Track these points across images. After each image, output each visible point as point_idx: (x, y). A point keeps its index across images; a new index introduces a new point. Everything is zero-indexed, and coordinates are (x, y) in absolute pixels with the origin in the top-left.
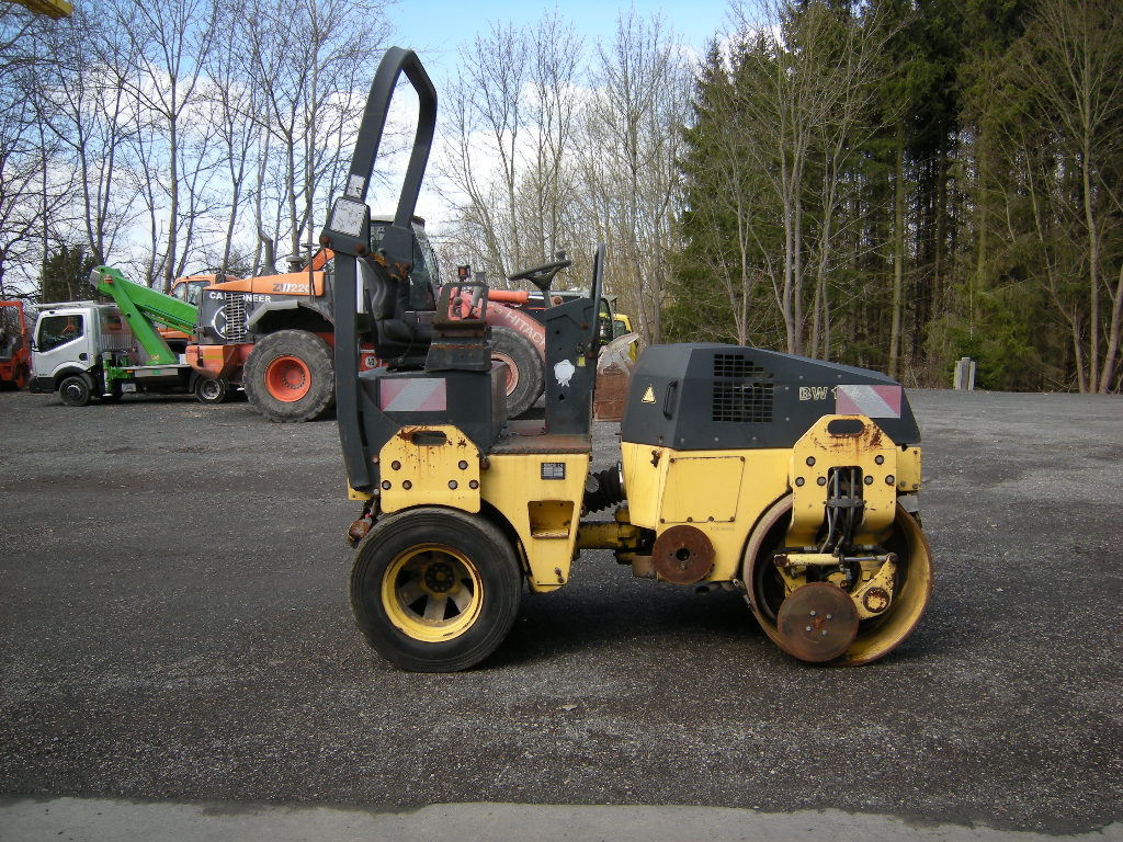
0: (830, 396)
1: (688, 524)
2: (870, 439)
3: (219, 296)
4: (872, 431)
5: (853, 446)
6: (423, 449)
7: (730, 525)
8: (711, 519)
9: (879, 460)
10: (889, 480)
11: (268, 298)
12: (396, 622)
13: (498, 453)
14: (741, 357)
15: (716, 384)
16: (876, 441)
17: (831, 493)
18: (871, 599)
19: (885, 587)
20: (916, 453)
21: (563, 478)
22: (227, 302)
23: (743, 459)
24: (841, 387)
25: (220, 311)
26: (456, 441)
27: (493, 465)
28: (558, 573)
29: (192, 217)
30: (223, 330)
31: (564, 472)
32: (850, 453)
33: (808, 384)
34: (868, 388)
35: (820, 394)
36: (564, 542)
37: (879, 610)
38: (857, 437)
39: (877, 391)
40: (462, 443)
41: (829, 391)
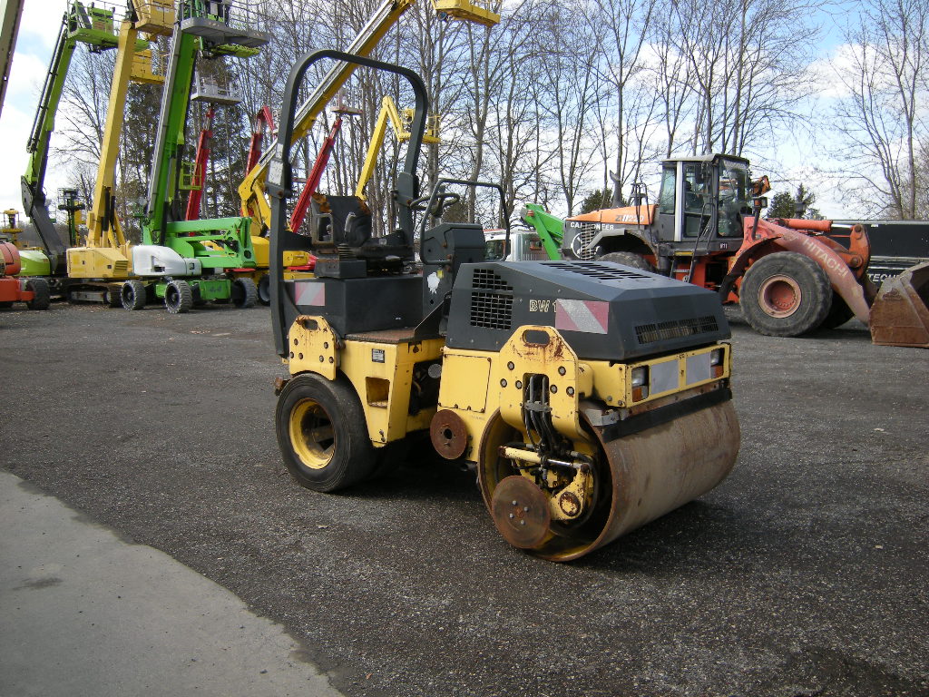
0: (551, 308)
1: (453, 410)
2: (554, 350)
3: (577, 225)
4: (556, 343)
5: (541, 354)
6: (308, 331)
7: (481, 415)
8: (469, 408)
9: (562, 371)
10: (570, 392)
11: (612, 227)
12: (297, 450)
13: (351, 339)
14: (492, 272)
15: (474, 294)
16: (558, 353)
17: (526, 398)
18: (565, 502)
19: (577, 494)
20: (621, 369)
21: (383, 362)
22: (582, 230)
23: (490, 360)
24: (560, 301)
25: (577, 237)
26: (322, 328)
27: (347, 347)
28: (382, 433)
29: (640, 163)
30: (578, 252)
31: (384, 357)
32: (540, 362)
33: (536, 298)
34: (581, 303)
35: (544, 307)
36: (384, 411)
37: (571, 514)
38: (544, 347)
39: (588, 306)
40: (325, 330)
41: (551, 305)
